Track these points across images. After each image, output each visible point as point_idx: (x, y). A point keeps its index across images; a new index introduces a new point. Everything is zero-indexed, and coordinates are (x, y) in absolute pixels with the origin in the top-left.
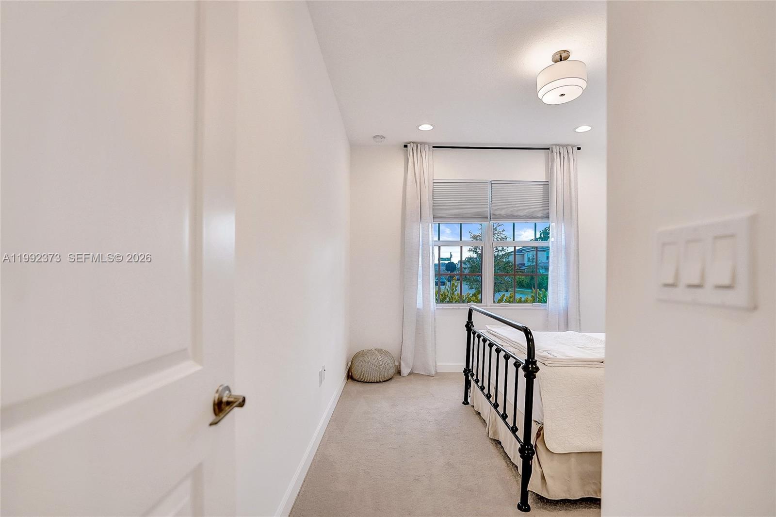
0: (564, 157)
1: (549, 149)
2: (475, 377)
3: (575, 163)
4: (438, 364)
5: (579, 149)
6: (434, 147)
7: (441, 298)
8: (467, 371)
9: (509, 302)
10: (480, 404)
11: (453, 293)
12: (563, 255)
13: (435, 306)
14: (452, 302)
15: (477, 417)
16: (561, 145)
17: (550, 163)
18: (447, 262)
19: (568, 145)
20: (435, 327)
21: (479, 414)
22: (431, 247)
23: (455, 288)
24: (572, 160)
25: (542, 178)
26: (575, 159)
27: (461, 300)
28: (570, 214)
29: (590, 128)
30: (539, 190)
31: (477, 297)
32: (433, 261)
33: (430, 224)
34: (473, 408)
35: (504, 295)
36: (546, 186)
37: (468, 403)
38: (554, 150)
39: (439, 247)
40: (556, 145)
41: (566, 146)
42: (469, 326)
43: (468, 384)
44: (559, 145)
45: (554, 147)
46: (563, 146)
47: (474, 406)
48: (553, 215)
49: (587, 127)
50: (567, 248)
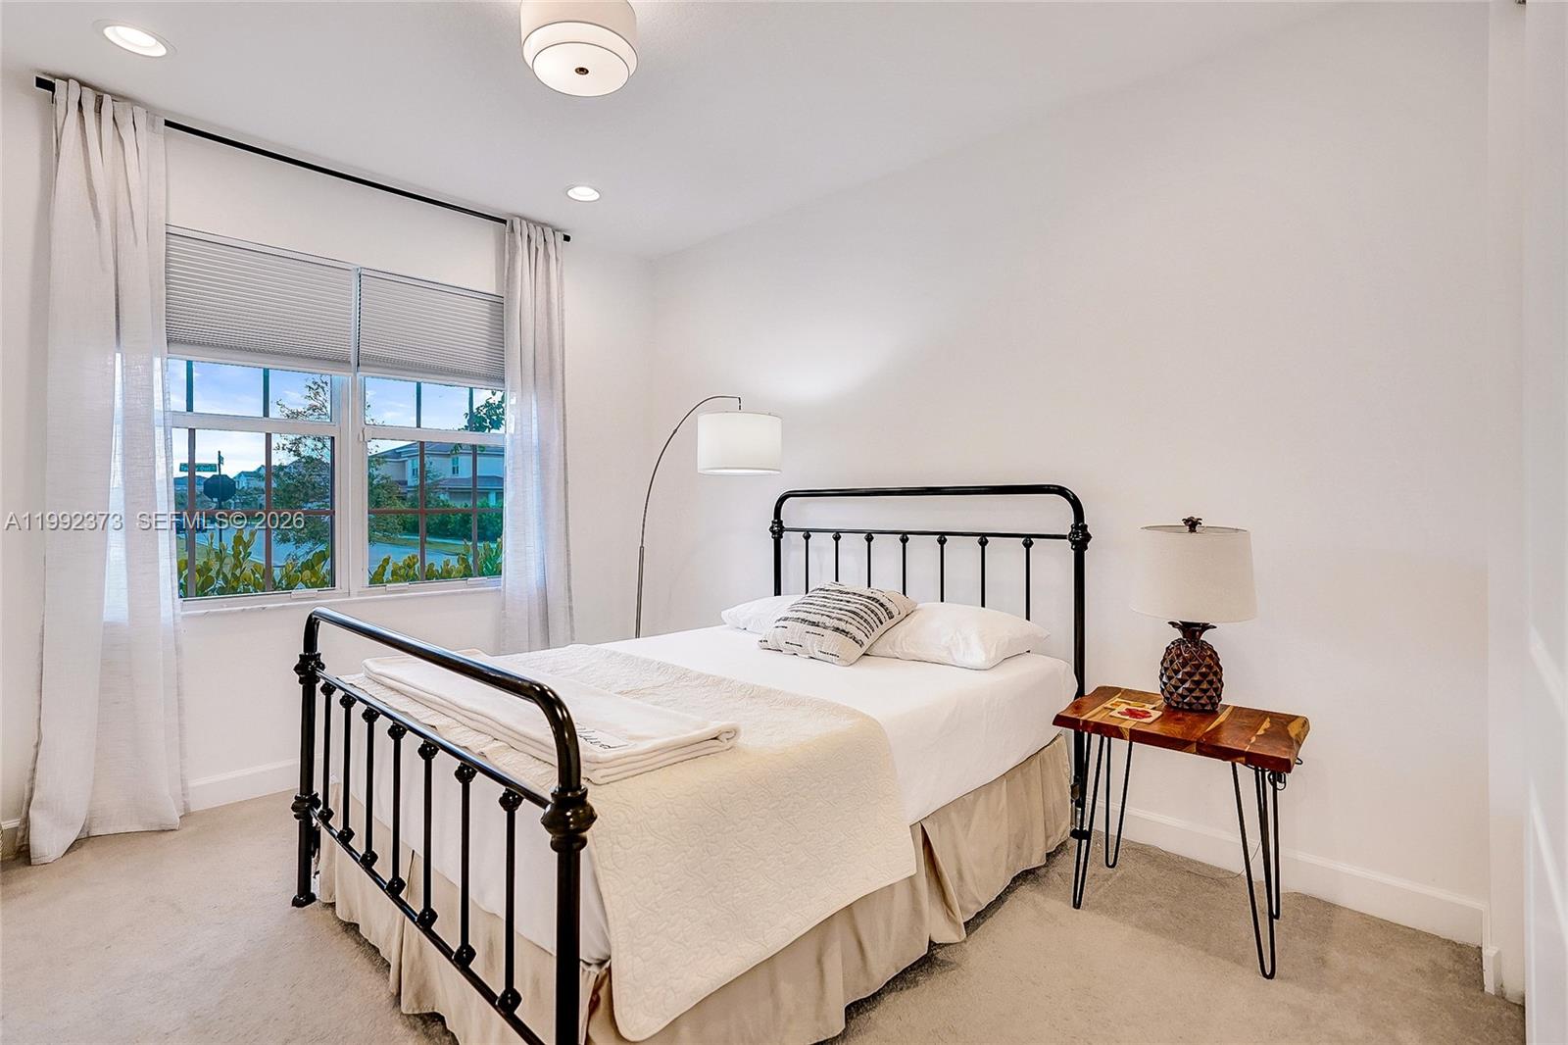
0: (537, 249)
1: (504, 222)
2: (337, 823)
3: (559, 265)
4: (192, 783)
5: (567, 238)
6: (168, 123)
7: (196, 582)
8: (307, 805)
9: (407, 578)
10: (359, 899)
11: (238, 565)
12: (535, 467)
13: (179, 611)
14: (234, 591)
15: (348, 943)
16: (533, 222)
17: (507, 256)
18: (208, 475)
19: (546, 225)
20: (179, 674)
21: (351, 928)
22: (159, 432)
23: (245, 549)
24: (553, 257)
25: (488, 284)
26: (560, 258)
27: (267, 582)
28: (547, 376)
29: (596, 196)
30: (481, 311)
31: (319, 573)
32: (169, 470)
33: (157, 362)
34: (329, 912)
35: (387, 561)
36: (499, 306)
37: (311, 898)
38: (517, 227)
39: (192, 432)
40: (522, 218)
41: (543, 225)
42: (309, 668)
43: (309, 843)
44: (529, 221)
45: (517, 221)
46: (537, 223)
47: (333, 905)
48: (513, 374)
49: (593, 191)
50: (543, 449)
